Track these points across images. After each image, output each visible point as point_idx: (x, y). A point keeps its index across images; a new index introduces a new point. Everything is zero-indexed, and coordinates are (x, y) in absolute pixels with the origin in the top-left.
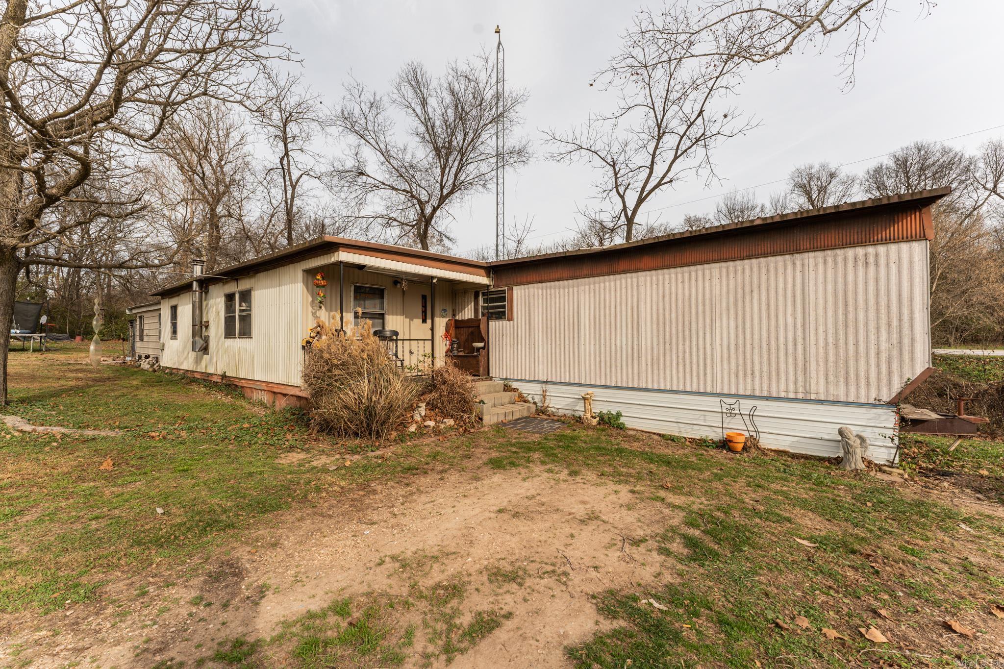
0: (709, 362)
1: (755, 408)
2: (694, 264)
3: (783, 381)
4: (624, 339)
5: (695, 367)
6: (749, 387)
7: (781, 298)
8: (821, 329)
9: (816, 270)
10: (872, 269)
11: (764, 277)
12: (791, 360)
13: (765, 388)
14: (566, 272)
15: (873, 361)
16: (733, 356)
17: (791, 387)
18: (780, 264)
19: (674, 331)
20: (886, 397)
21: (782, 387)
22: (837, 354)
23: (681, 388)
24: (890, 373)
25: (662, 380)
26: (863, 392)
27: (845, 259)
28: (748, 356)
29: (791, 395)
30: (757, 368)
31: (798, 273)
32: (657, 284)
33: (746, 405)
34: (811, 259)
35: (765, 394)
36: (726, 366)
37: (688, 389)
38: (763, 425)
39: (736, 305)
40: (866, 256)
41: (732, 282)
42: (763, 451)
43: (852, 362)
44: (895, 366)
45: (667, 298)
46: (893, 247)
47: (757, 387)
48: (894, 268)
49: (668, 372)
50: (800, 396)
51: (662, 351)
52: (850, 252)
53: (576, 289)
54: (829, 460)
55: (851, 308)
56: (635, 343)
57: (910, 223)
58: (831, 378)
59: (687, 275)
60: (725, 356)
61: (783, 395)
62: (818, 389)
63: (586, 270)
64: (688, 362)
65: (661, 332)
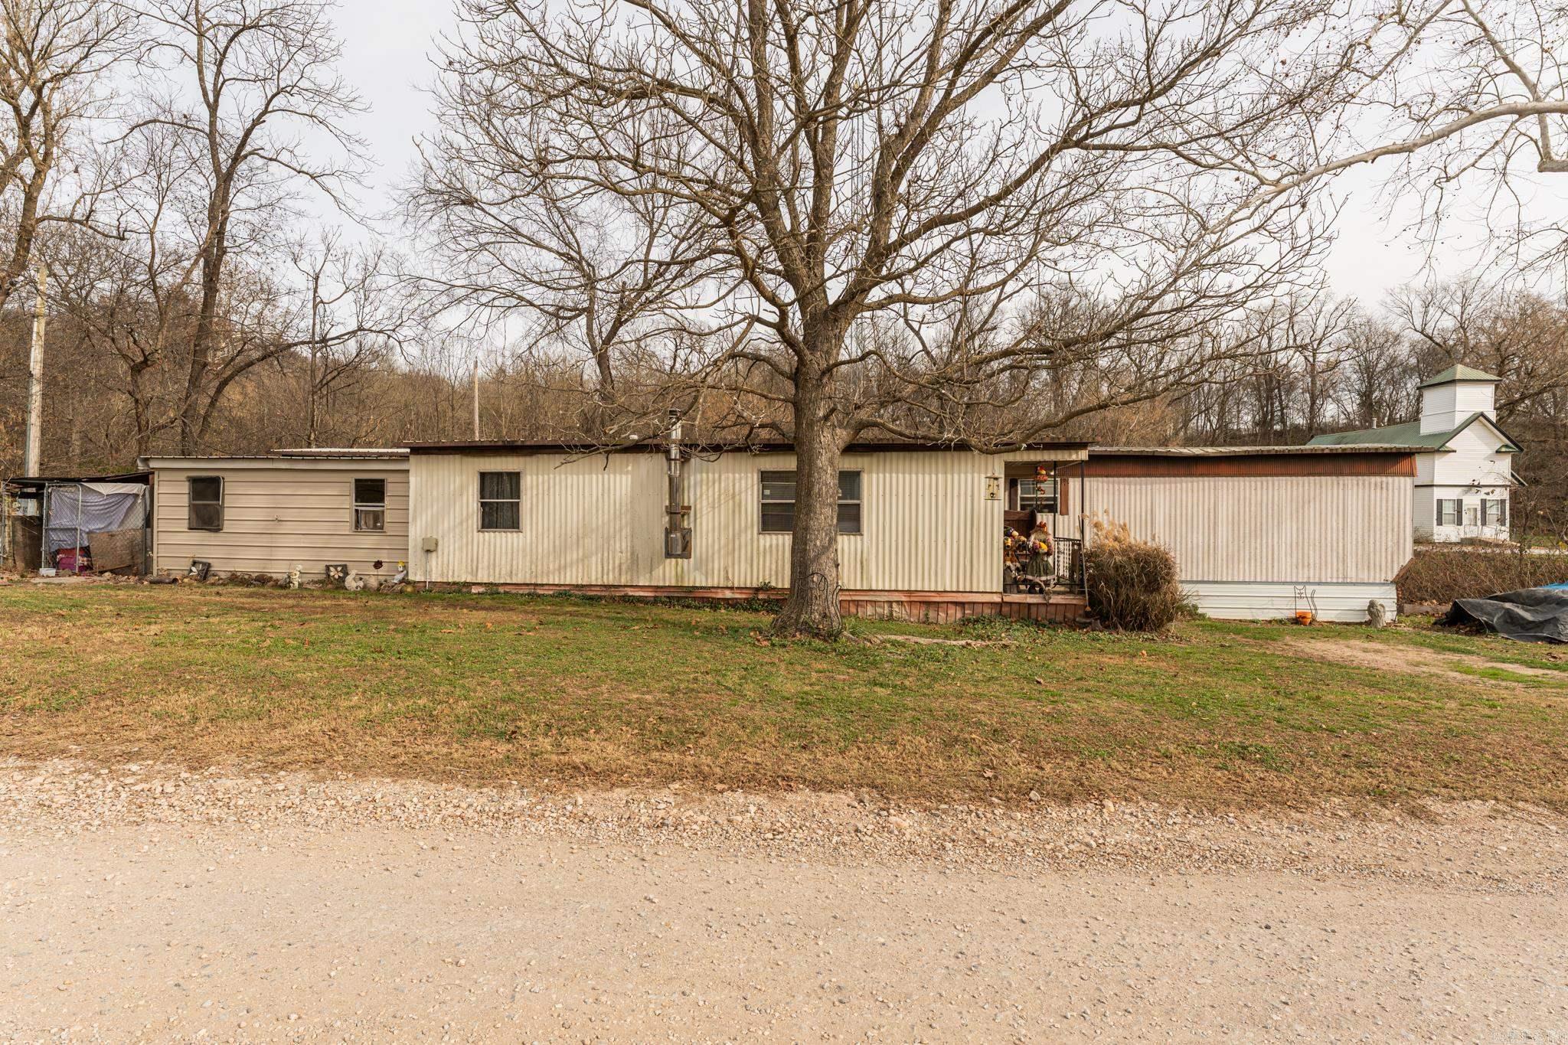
0: (1276, 556)
1: (1314, 592)
2: (1266, 475)
3: (1329, 570)
4: (1201, 538)
5: (1264, 561)
6: (1306, 576)
7: (1329, 508)
8: (1354, 532)
9: (1352, 489)
10: (1384, 491)
11: (1318, 491)
12: (1335, 554)
13: (1317, 576)
14: (1138, 469)
15: (1384, 554)
16: (1295, 552)
17: (1335, 575)
18: (1329, 483)
19: (1247, 531)
20: (1390, 579)
21: (1329, 575)
22: (1363, 549)
23: (1252, 579)
24: (1392, 562)
25: (1236, 573)
26: (1378, 576)
27: (1370, 484)
28: (1306, 552)
29: (1335, 581)
30: (1312, 561)
31: (1341, 492)
32: (1233, 489)
33: (1310, 589)
34: (1350, 481)
35: (1317, 580)
36: (1289, 560)
37: (1258, 580)
38: (1319, 603)
39: (1297, 512)
40: (1382, 483)
41: (1295, 493)
42: (1320, 623)
43: (1372, 555)
44: (1395, 557)
45: (1242, 502)
46: (1396, 478)
47: (1312, 575)
48: (1396, 492)
49: (1241, 566)
50: (1340, 580)
51: (1236, 548)
52: (1373, 479)
53: (1149, 487)
54: (1357, 624)
55: (1372, 518)
56: (1212, 541)
57: (1404, 465)
58: (1360, 566)
59: (1259, 484)
60: (1289, 551)
61: (1329, 580)
62: (1352, 575)
63: (1161, 469)
64: (1258, 557)
65: (1236, 532)
